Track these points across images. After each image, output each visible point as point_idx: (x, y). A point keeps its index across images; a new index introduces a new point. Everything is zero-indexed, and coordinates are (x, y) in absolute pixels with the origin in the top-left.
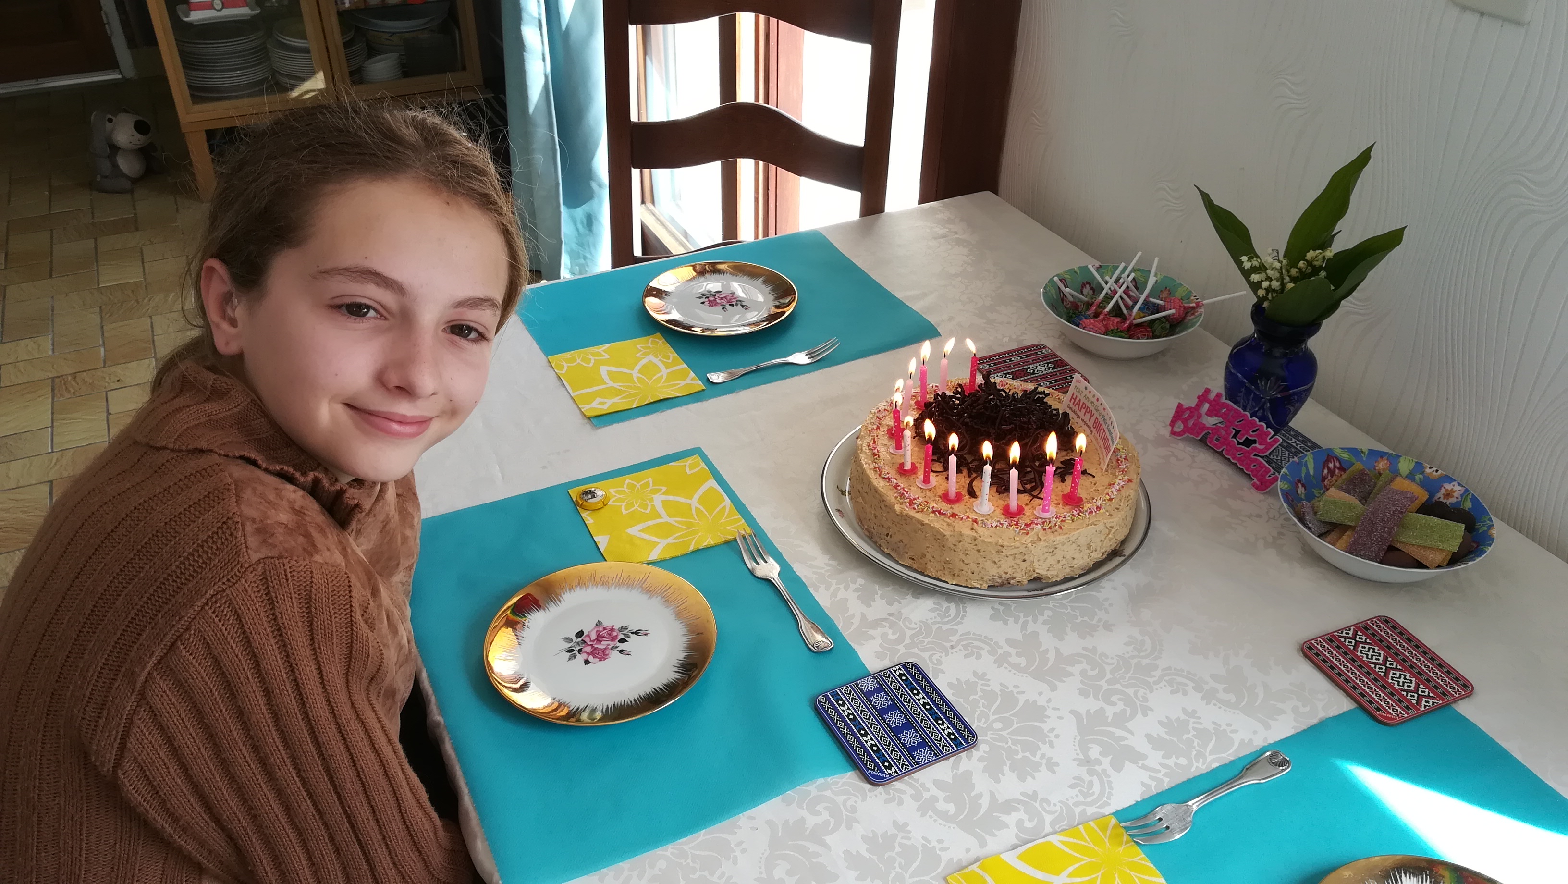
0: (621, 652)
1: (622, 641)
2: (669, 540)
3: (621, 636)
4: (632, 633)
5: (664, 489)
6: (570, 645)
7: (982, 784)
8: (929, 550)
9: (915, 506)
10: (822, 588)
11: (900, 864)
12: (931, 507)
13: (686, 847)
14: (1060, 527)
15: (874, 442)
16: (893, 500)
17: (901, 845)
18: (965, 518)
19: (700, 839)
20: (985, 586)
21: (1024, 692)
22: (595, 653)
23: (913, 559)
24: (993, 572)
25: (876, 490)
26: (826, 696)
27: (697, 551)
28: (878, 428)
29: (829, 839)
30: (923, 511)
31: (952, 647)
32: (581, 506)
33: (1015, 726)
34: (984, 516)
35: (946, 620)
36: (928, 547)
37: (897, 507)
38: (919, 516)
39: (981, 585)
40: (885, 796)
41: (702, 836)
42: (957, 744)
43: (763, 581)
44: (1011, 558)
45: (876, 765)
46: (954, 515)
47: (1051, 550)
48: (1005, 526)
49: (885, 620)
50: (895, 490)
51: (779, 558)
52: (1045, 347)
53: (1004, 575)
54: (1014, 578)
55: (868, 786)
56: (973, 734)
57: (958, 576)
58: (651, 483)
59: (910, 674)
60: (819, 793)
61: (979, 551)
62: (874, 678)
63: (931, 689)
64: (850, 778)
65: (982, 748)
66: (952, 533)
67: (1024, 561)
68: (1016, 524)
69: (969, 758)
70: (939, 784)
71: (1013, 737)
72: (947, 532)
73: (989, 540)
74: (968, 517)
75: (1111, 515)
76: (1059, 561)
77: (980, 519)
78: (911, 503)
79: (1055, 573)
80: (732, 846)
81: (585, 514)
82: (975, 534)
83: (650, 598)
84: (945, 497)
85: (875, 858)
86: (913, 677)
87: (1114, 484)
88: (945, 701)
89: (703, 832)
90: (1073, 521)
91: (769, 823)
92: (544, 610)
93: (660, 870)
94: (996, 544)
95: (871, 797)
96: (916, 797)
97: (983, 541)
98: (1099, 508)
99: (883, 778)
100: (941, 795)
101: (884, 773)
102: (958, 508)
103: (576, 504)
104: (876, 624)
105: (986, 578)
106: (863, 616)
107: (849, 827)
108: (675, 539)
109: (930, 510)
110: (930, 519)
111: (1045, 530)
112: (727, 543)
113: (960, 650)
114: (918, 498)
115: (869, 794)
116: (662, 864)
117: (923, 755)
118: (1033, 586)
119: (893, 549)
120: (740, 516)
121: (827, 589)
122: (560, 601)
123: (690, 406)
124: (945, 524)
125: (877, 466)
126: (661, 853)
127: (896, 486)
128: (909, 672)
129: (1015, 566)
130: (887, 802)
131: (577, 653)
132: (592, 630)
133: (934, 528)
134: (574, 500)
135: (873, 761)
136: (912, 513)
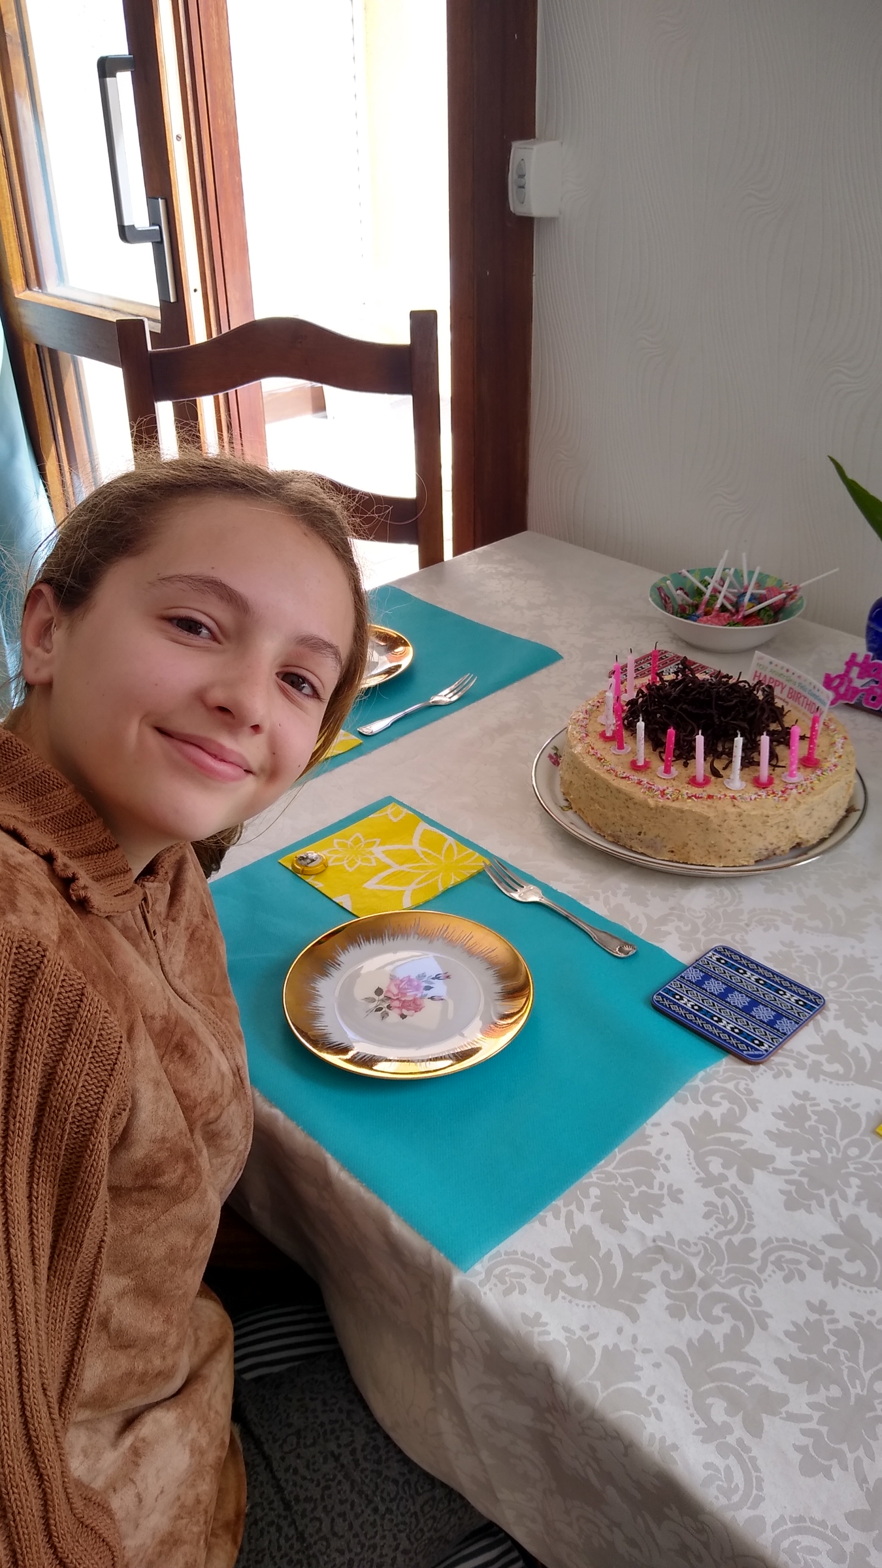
0: (432, 998)
1: (428, 988)
2: (413, 886)
3: (425, 984)
4: (433, 979)
5: (378, 841)
6: (374, 1005)
7: (852, 1039)
8: (691, 837)
9: (668, 796)
10: (592, 899)
11: (824, 1130)
12: (685, 793)
13: (609, 1169)
14: (812, 789)
15: (593, 748)
16: (642, 796)
17: (813, 1112)
18: (722, 797)
19: (617, 1159)
20: (752, 862)
21: (836, 950)
22: (404, 1005)
23: (672, 852)
24: (759, 845)
25: (619, 791)
26: (660, 995)
27: (447, 891)
28: (587, 735)
29: (743, 1124)
30: (677, 799)
31: (747, 925)
32: (303, 872)
33: (848, 981)
34: (739, 791)
35: (726, 903)
36: (690, 835)
37: (652, 802)
38: (676, 805)
39: (748, 861)
40: (770, 1073)
41: (618, 1154)
42: (811, 1008)
43: (530, 905)
44: (775, 827)
45: (748, 1045)
46: (710, 797)
47: (809, 812)
48: (764, 797)
49: (670, 914)
50: (640, 786)
51: (532, 880)
52: (666, 652)
53: (770, 847)
54: (779, 847)
55: (749, 1068)
56: (820, 997)
57: (725, 857)
58: (361, 837)
59: (727, 957)
60: (707, 1085)
61: (744, 826)
62: (695, 968)
63: (756, 967)
64: (726, 1065)
65: (832, 1007)
66: (716, 814)
67: (787, 827)
68: (774, 793)
69: (826, 1019)
70: (810, 1048)
71: (855, 991)
72: (711, 814)
73: (753, 813)
74: (725, 796)
75: (847, 770)
76: (815, 823)
77: (737, 795)
78: (663, 793)
79: (811, 835)
80: (654, 1155)
81: (310, 880)
82: (738, 810)
83: (431, 942)
84: (693, 781)
85: (797, 1131)
86: (731, 959)
87: (835, 743)
88: (774, 973)
89: (616, 1150)
90: (819, 780)
91: (676, 1124)
92: (327, 976)
93: (596, 1197)
94: (762, 815)
95: (758, 1077)
96: (800, 1066)
97: (749, 815)
98: (835, 766)
99: (760, 1056)
100: (822, 1058)
101: (759, 1050)
102: (710, 789)
103: (295, 872)
104: (664, 920)
105: (753, 853)
106: (648, 918)
107: (756, 1109)
108: (417, 884)
109: (686, 797)
110: (690, 805)
111: (800, 793)
112: (472, 877)
113: (756, 926)
114: (668, 788)
115: (755, 1075)
116: (594, 1192)
117: (784, 1025)
118: (795, 852)
119: (648, 847)
120: (471, 851)
121: (597, 899)
122: (339, 965)
123: (355, 761)
124: (705, 807)
125: (608, 768)
126: (587, 1181)
127: (640, 783)
128: (724, 955)
129: (780, 835)
130: (776, 1076)
131: (387, 1010)
132: (389, 985)
133: (695, 813)
134: (290, 868)
135: (742, 1042)
136: (669, 803)
